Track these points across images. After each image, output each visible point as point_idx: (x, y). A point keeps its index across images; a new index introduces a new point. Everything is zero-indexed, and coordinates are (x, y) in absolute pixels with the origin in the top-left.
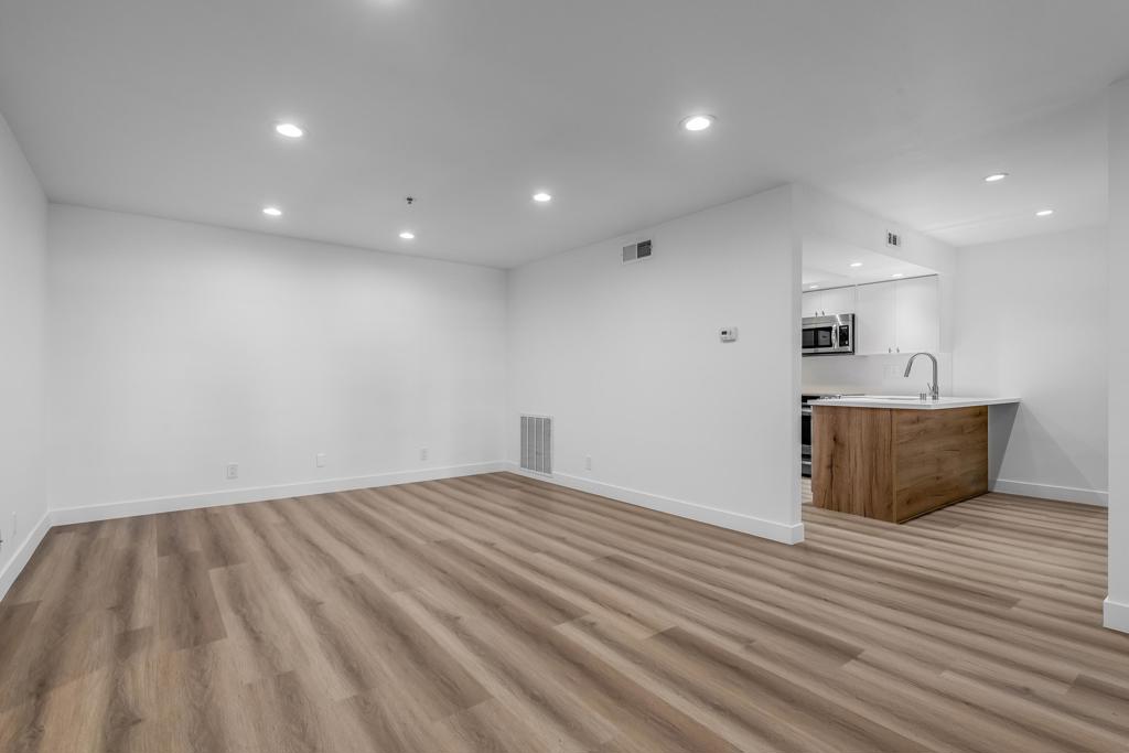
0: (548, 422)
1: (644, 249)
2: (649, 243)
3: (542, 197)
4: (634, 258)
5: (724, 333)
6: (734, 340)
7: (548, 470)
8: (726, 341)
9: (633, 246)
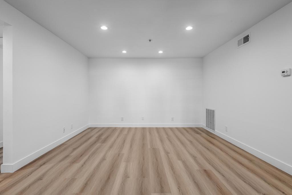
0: (213, 111)
1: (246, 39)
2: (248, 36)
3: (189, 28)
4: (242, 44)
5: (283, 72)
6: (289, 75)
7: (214, 129)
8: (285, 76)
9: (241, 39)
